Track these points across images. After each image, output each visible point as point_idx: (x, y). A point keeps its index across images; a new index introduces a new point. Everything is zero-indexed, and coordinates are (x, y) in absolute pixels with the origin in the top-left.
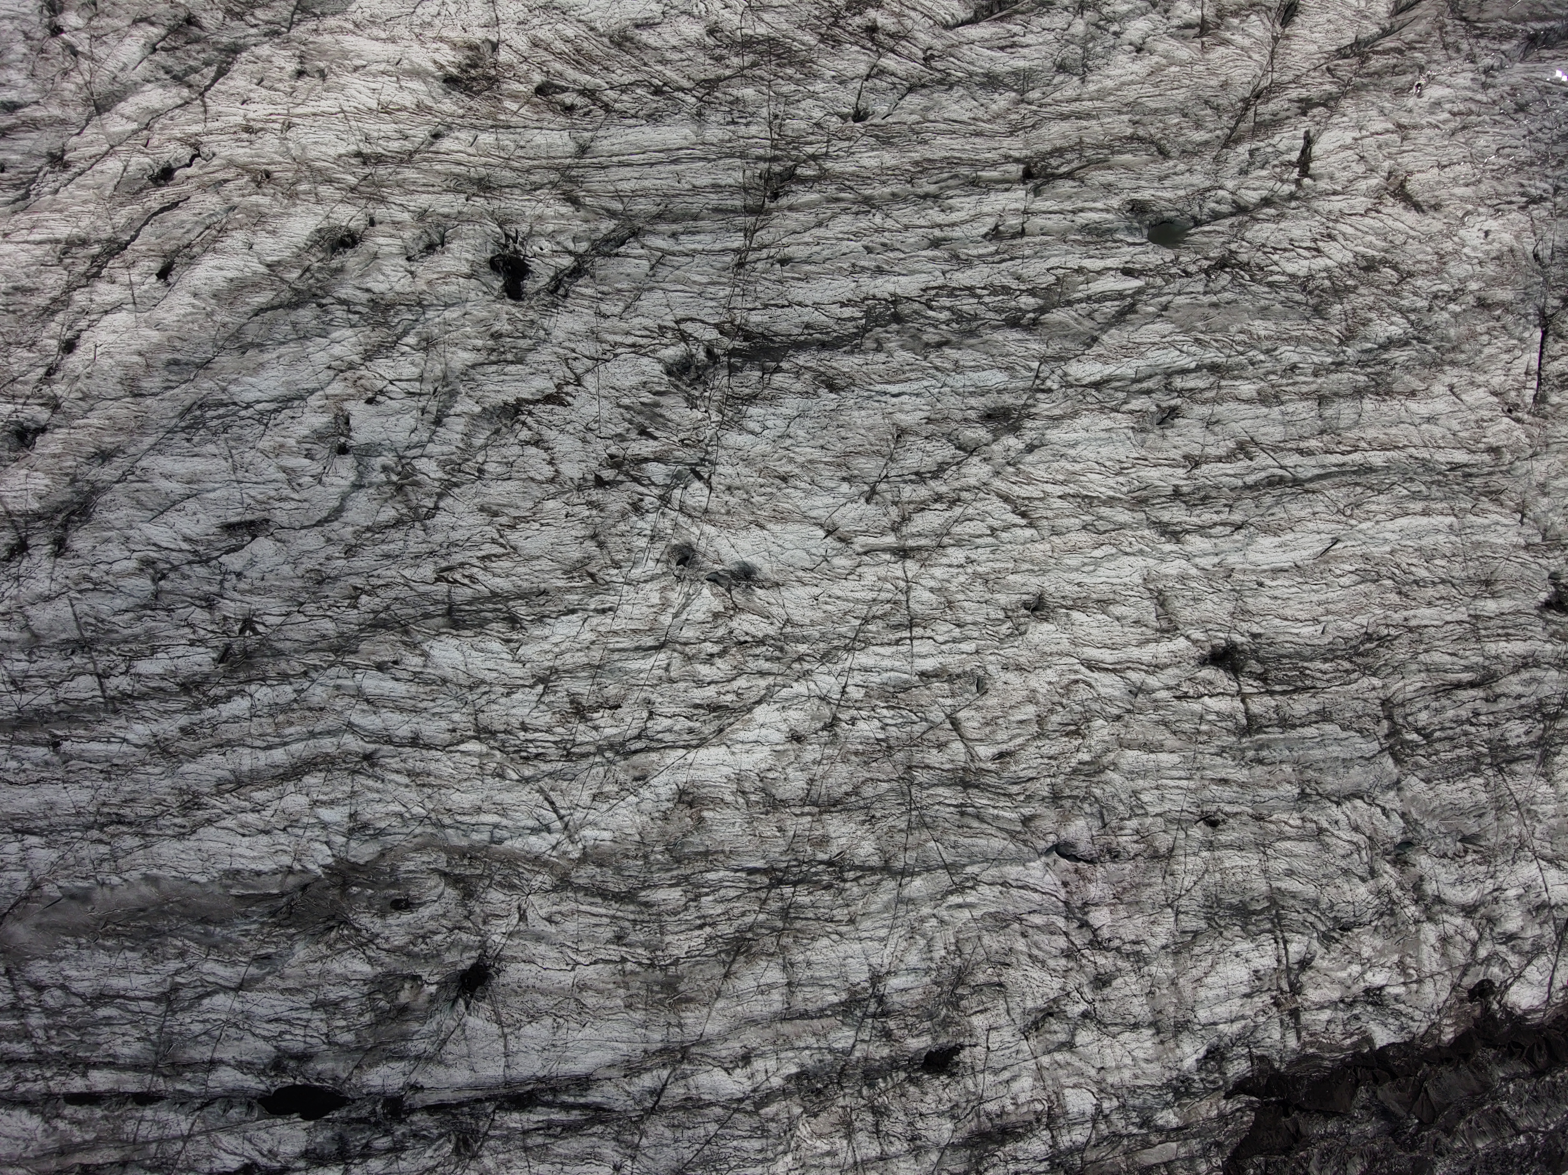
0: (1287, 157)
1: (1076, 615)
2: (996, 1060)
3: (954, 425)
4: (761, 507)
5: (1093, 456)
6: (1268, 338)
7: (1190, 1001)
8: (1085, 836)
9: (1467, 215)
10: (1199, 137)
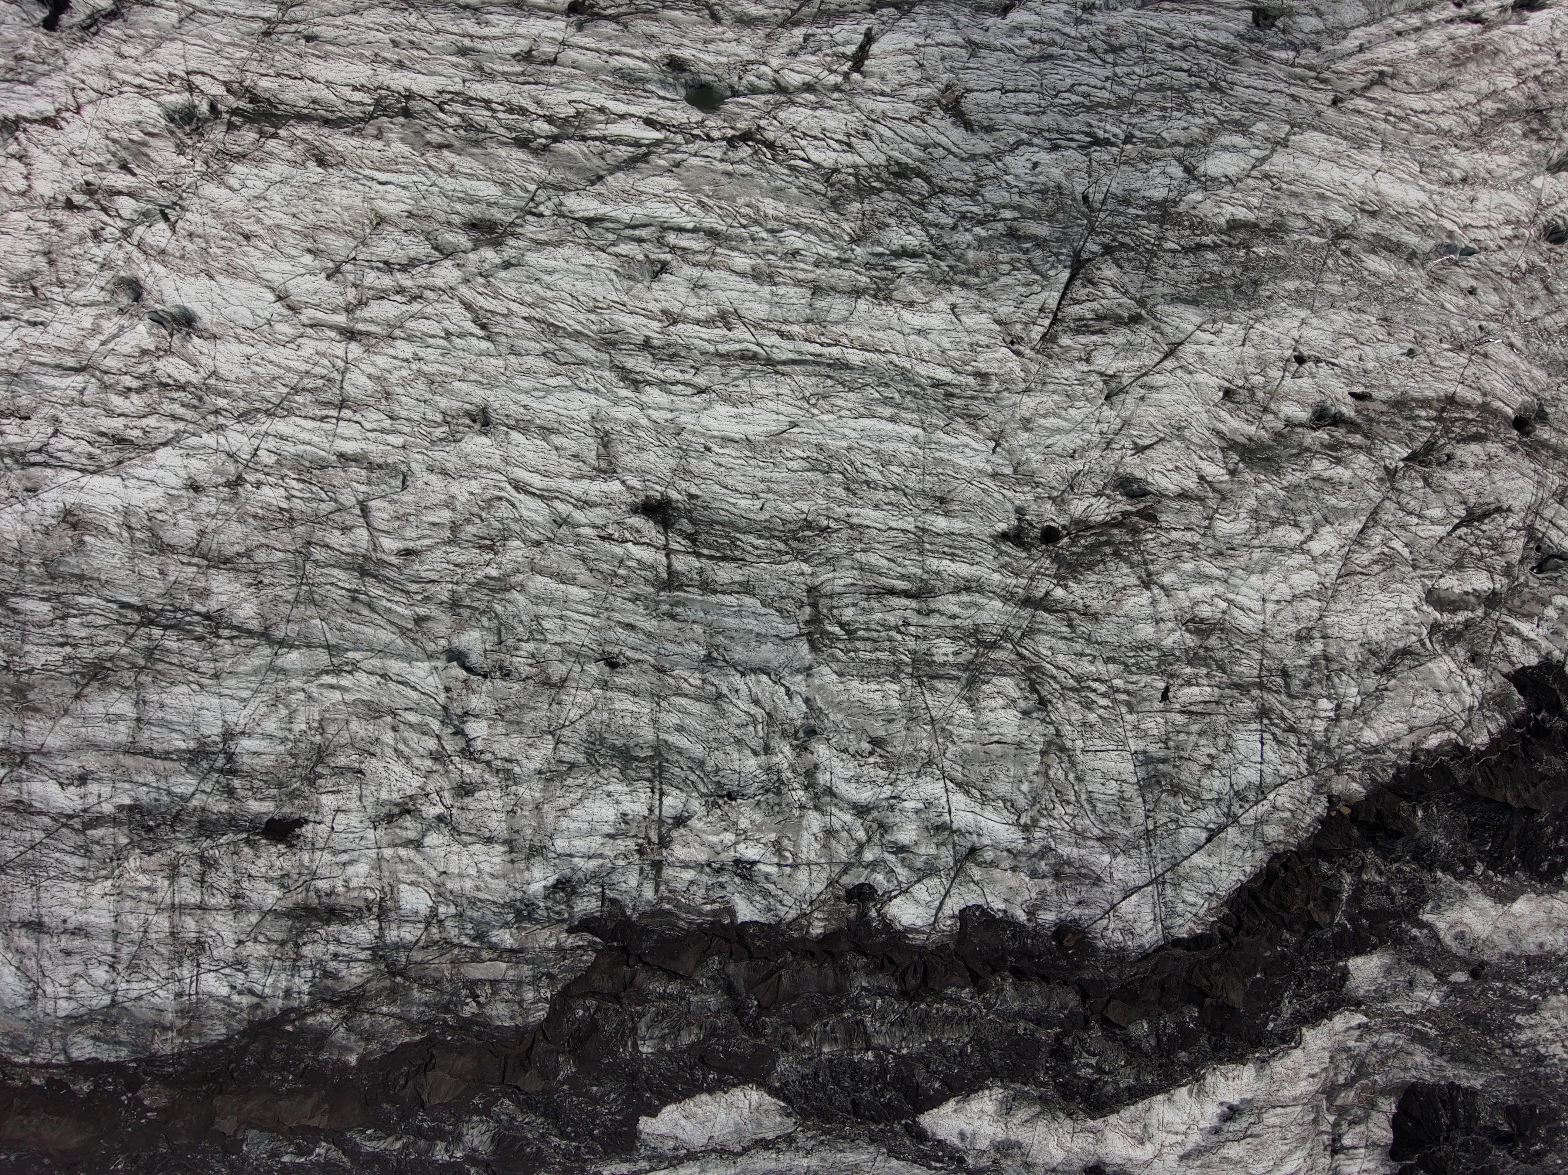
0: (841, 49)
1: (515, 435)
2: (337, 841)
3: (435, 225)
4: (216, 258)
5: (568, 287)
6: (776, 219)
7: (550, 828)
8: (478, 648)
9: (1020, 143)
10: (756, 10)
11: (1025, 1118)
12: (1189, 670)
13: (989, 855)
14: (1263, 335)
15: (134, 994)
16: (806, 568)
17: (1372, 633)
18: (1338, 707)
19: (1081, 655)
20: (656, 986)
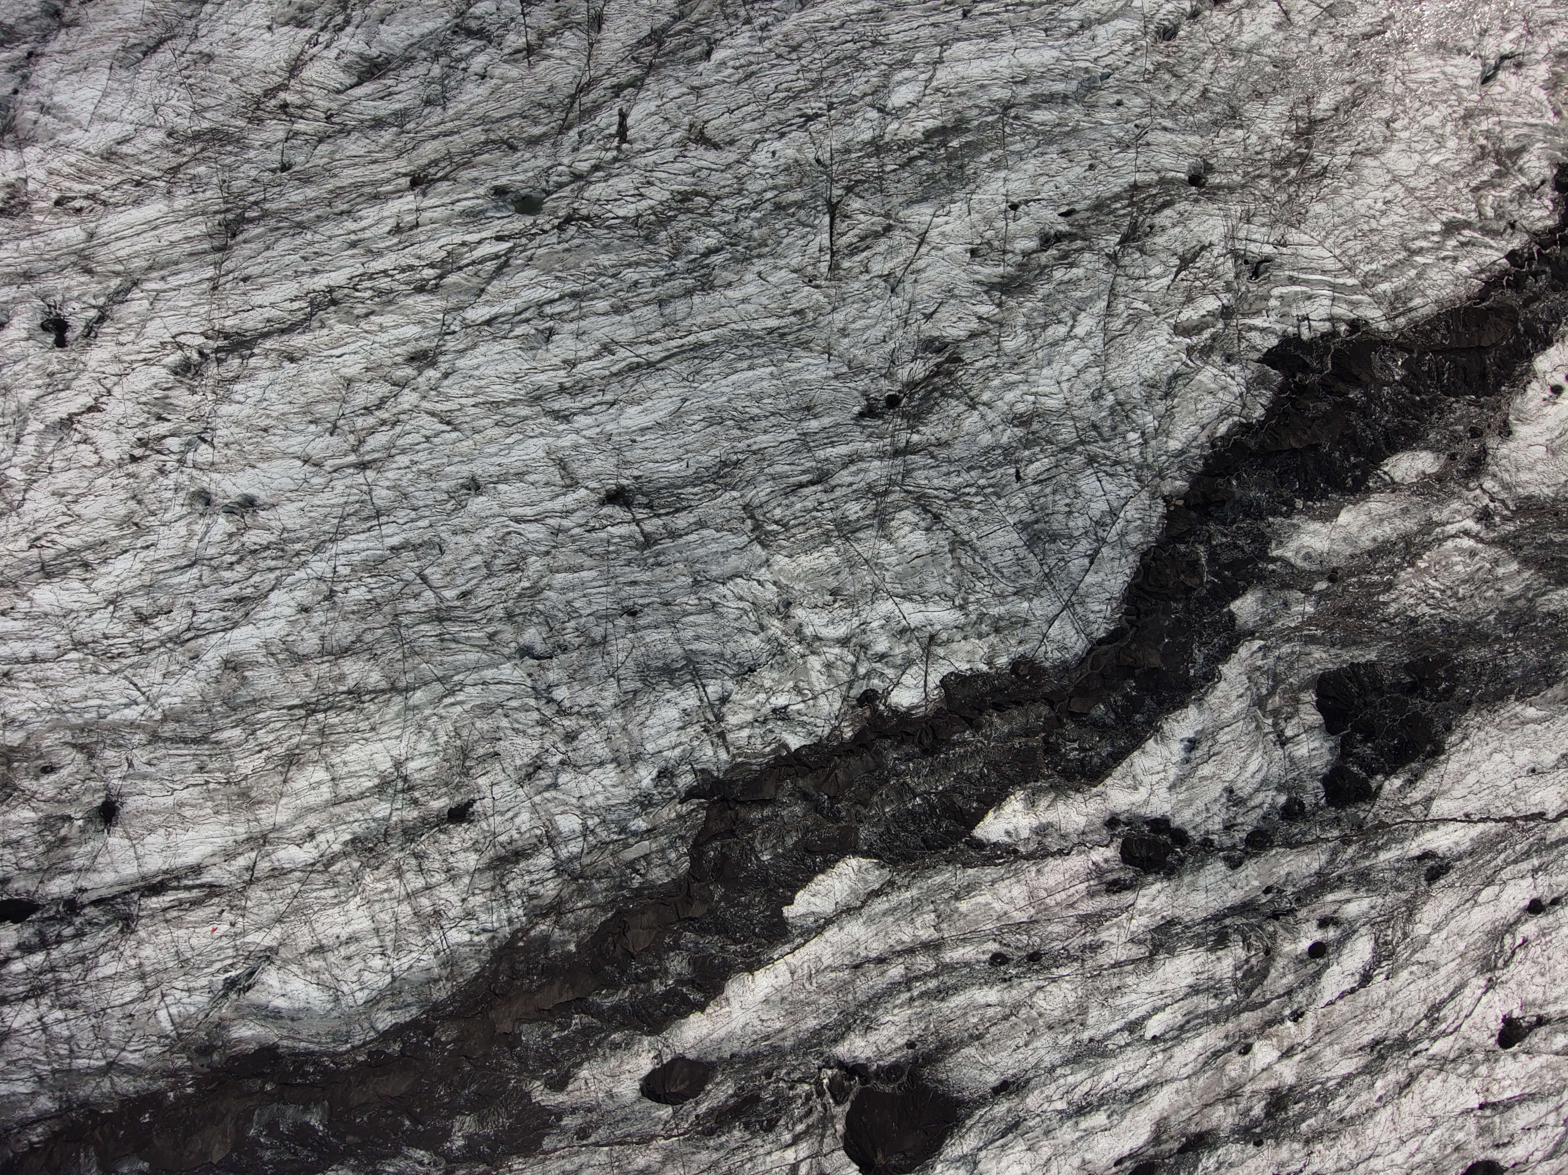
0: (607, 132)
1: (501, 487)
2: (501, 805)
3: (387, 369)
4: (251, 453)
5: (493, 373)
6: (613, 266)
7: (639, 739)
8: (538, 639)
9: (757, 143)
10: (537, 131)
11: (1046, 804)
12: (1027, 453)
13: (944, 636)
14: (981, 202)
15: (405, 967)
16: (735, 494)
17: (1144, 373)
18: (1143, 434)
19: (949, 474)
20: (756, 815)
